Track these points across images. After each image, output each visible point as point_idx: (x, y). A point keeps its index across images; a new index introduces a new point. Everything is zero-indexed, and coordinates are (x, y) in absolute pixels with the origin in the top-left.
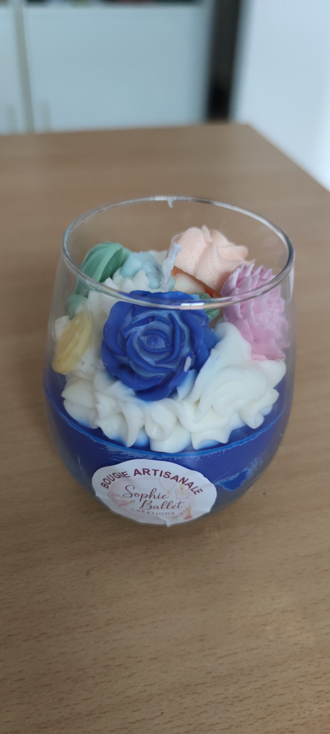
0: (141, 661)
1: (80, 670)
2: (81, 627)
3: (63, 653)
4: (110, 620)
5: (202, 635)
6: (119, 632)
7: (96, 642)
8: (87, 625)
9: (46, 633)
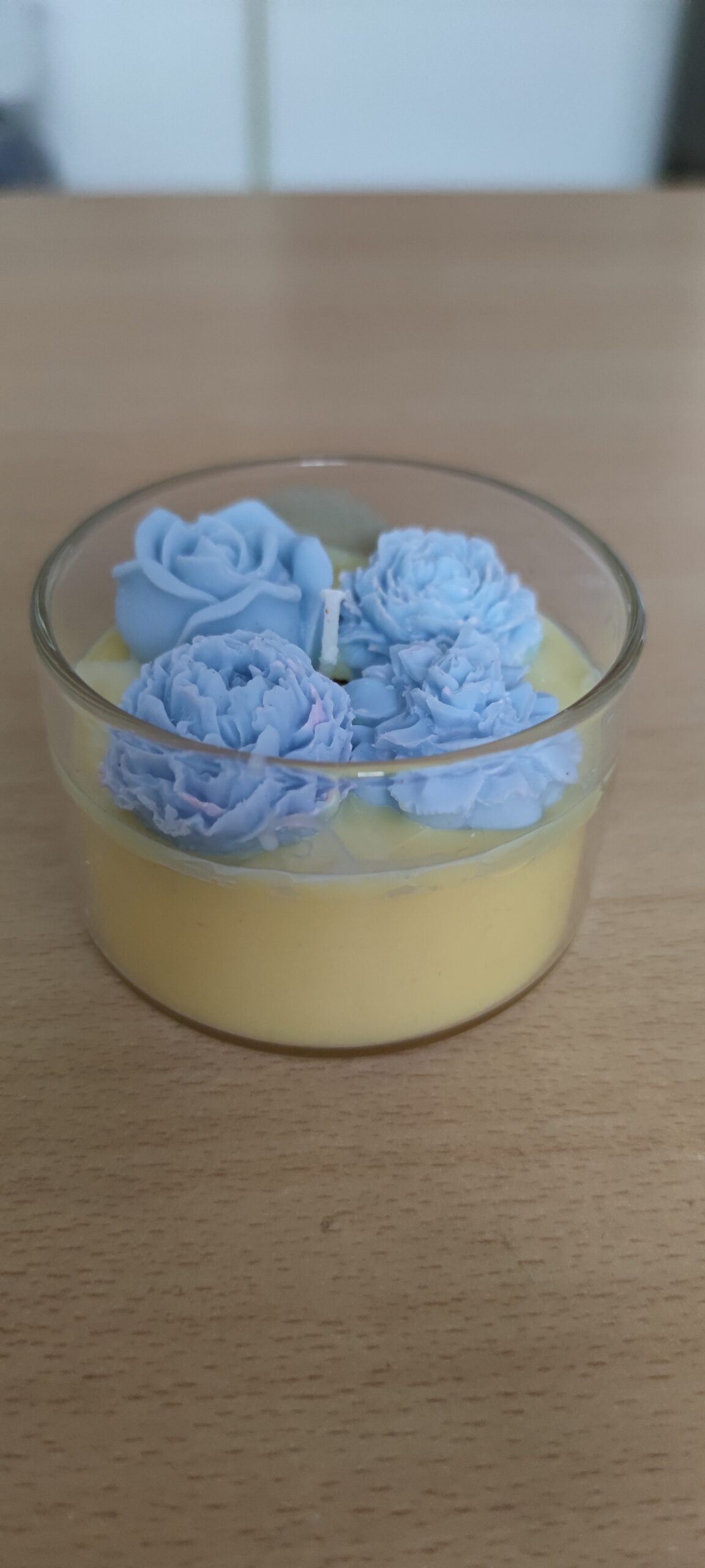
0: (465, 1510)
1: (281, 1511)
2: (294, 1380)
3: (235, 1452)
4: (381, 1371)
5: (654, 1455)
6: (406, 1410)
7: (335, 1433)
8: (311, 1378)
9: (191, 1385)
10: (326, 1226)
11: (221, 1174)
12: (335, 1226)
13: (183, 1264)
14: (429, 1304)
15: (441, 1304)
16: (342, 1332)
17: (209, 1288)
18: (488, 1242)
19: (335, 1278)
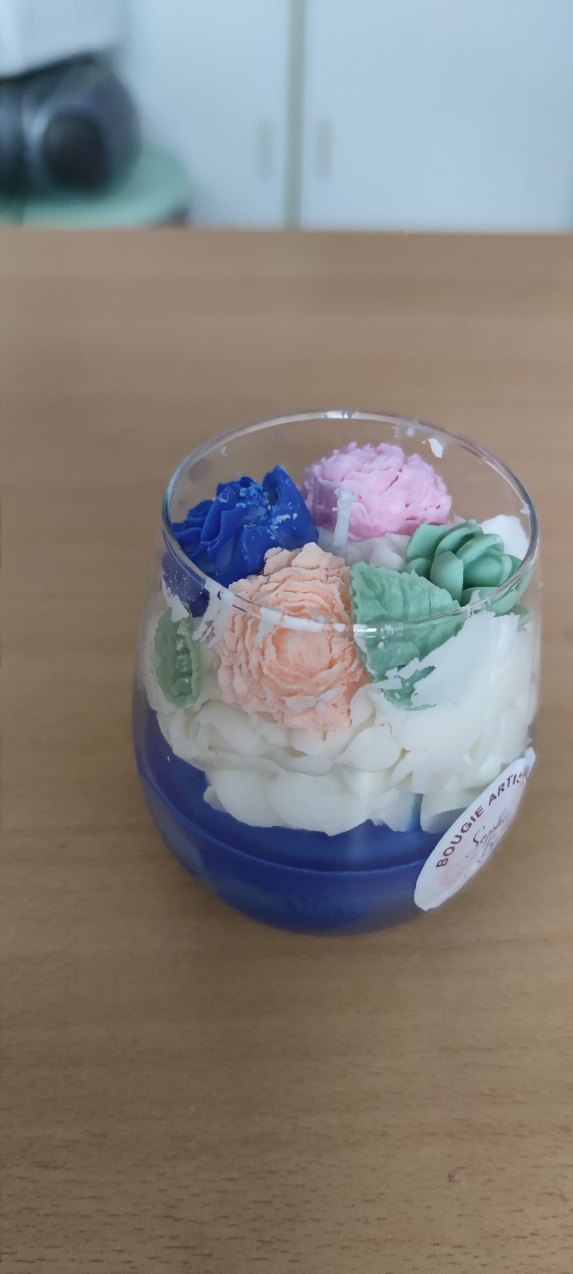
10: (450, 1177)
11: (384, 1135)
12: (456, 1178)
13: (367, 1201)
14: (517, 1237)
15: (524, 1238)
16: (466, 1254)
17: (384, 1219)
18: (550, 1194)
19: (460, 1215)
